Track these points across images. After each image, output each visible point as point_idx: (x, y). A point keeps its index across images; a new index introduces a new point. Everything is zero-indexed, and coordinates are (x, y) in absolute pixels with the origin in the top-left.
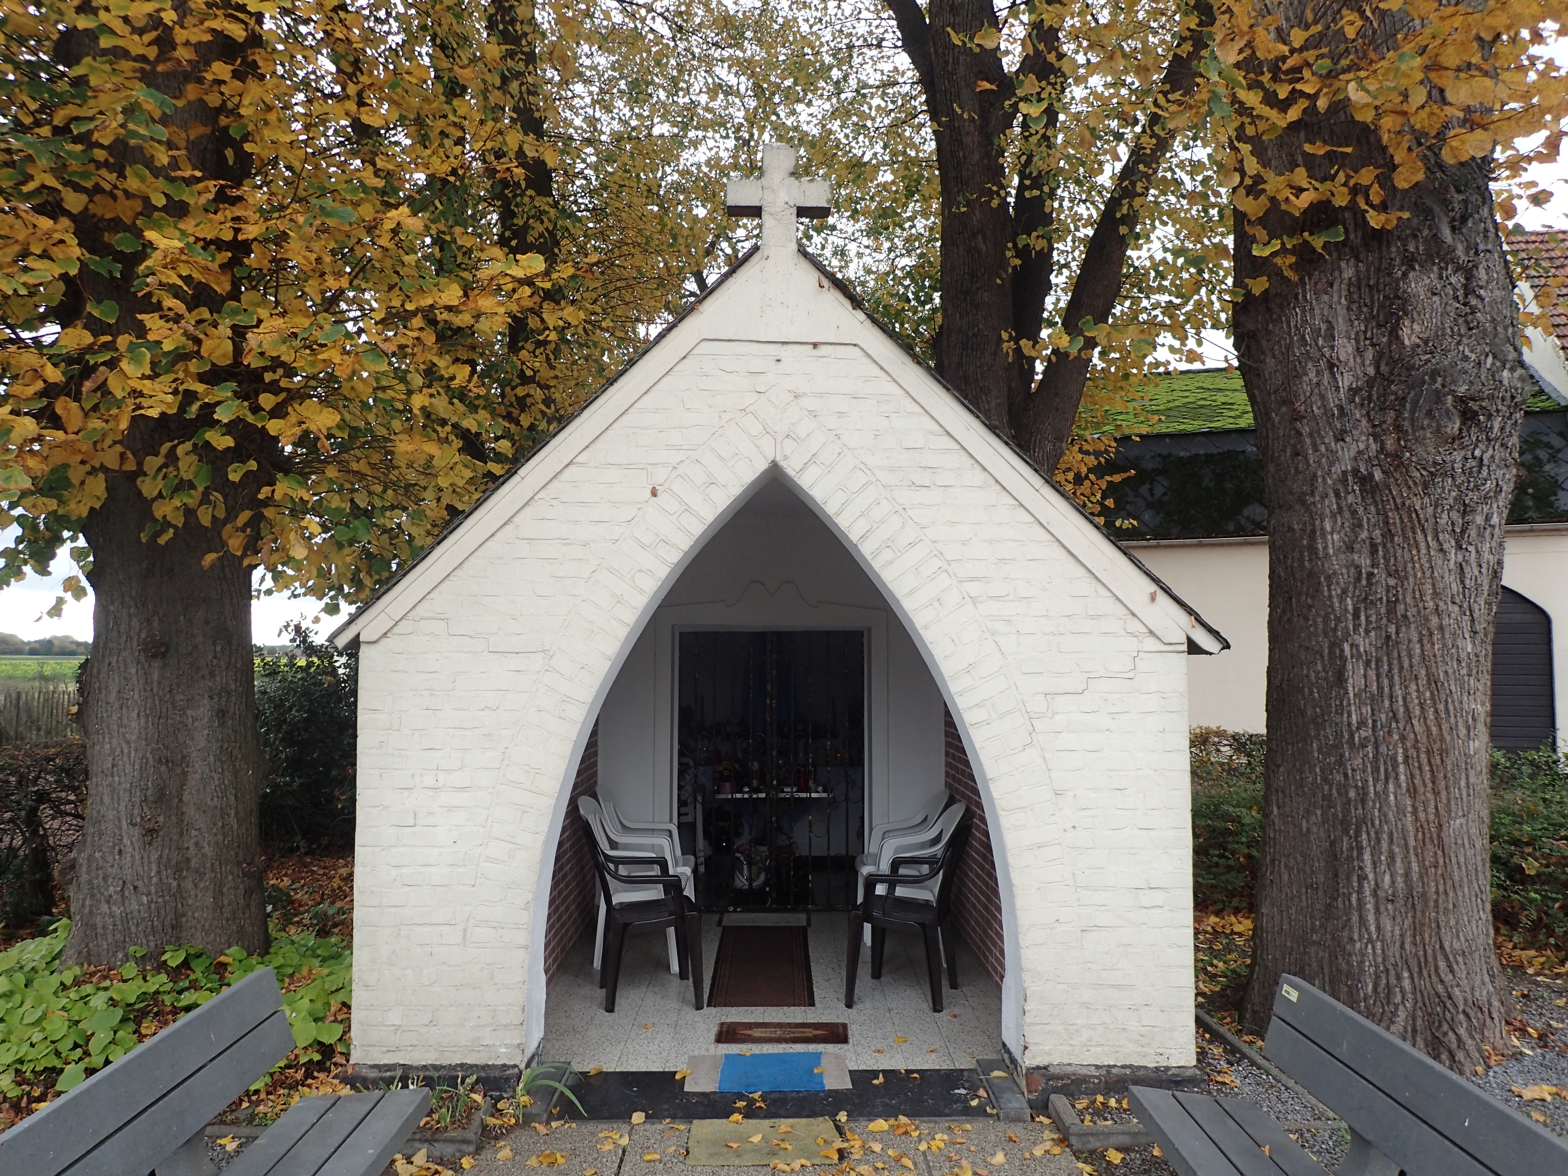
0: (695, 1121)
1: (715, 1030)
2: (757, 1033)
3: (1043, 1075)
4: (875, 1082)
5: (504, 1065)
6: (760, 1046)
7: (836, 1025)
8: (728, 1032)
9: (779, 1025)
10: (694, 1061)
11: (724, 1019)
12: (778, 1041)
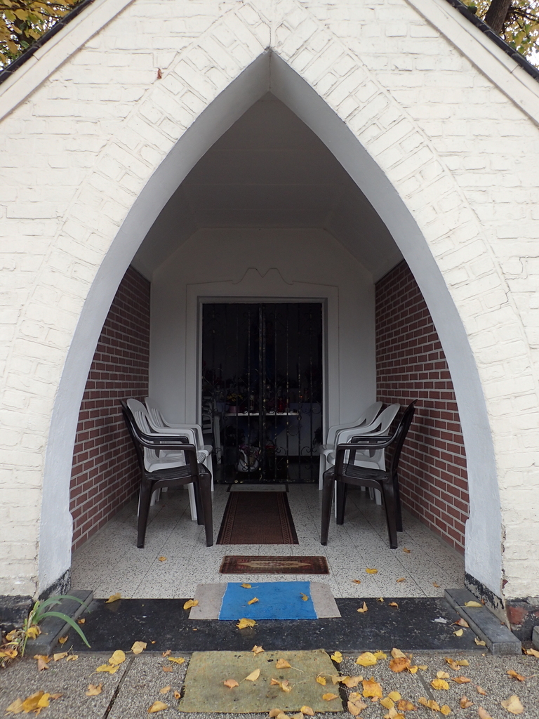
0: (195, 653)
1: (220, 562)
2: (254, 565)
3: (525, 607)
4: (360, 610)
5: (18, 597)
6: (256, 576)
7: (317, 558)
8: (230, 563)
9: (272, 558)
10: (202, 589)
11: (228, 554)
12: (271, 571)
